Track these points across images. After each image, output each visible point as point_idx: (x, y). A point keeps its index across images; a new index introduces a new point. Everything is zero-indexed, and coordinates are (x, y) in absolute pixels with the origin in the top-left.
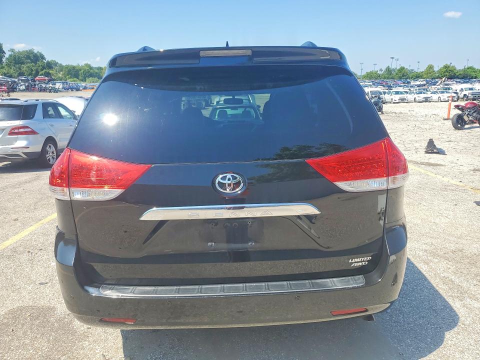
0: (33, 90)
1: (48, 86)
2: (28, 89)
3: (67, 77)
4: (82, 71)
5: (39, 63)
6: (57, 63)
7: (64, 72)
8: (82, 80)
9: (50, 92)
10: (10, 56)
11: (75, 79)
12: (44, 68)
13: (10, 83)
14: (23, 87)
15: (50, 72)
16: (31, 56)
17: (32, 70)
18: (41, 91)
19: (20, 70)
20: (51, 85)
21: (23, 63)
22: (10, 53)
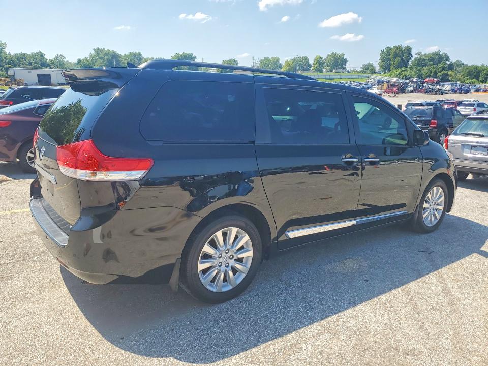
0: (420, 92)
1: (435, 87)
2: (415, 91)
3: (466, 78)
4: (485, 72)
5: (441, 65)
6: (463, 64)
7: (463, 73)
8: (482, 82)
9: (436, 93)
10: (416, 59)
11: (474, 80)
12: (443, 69)
13: (401, 84)
14: (412, 89)
15: (449, 73)
16: (436, 58)
17: (431, 72)
18: (426, 92)
19: (421, 72)
20: (438, 87)
21: (425, 65)
22: (416, 56)
